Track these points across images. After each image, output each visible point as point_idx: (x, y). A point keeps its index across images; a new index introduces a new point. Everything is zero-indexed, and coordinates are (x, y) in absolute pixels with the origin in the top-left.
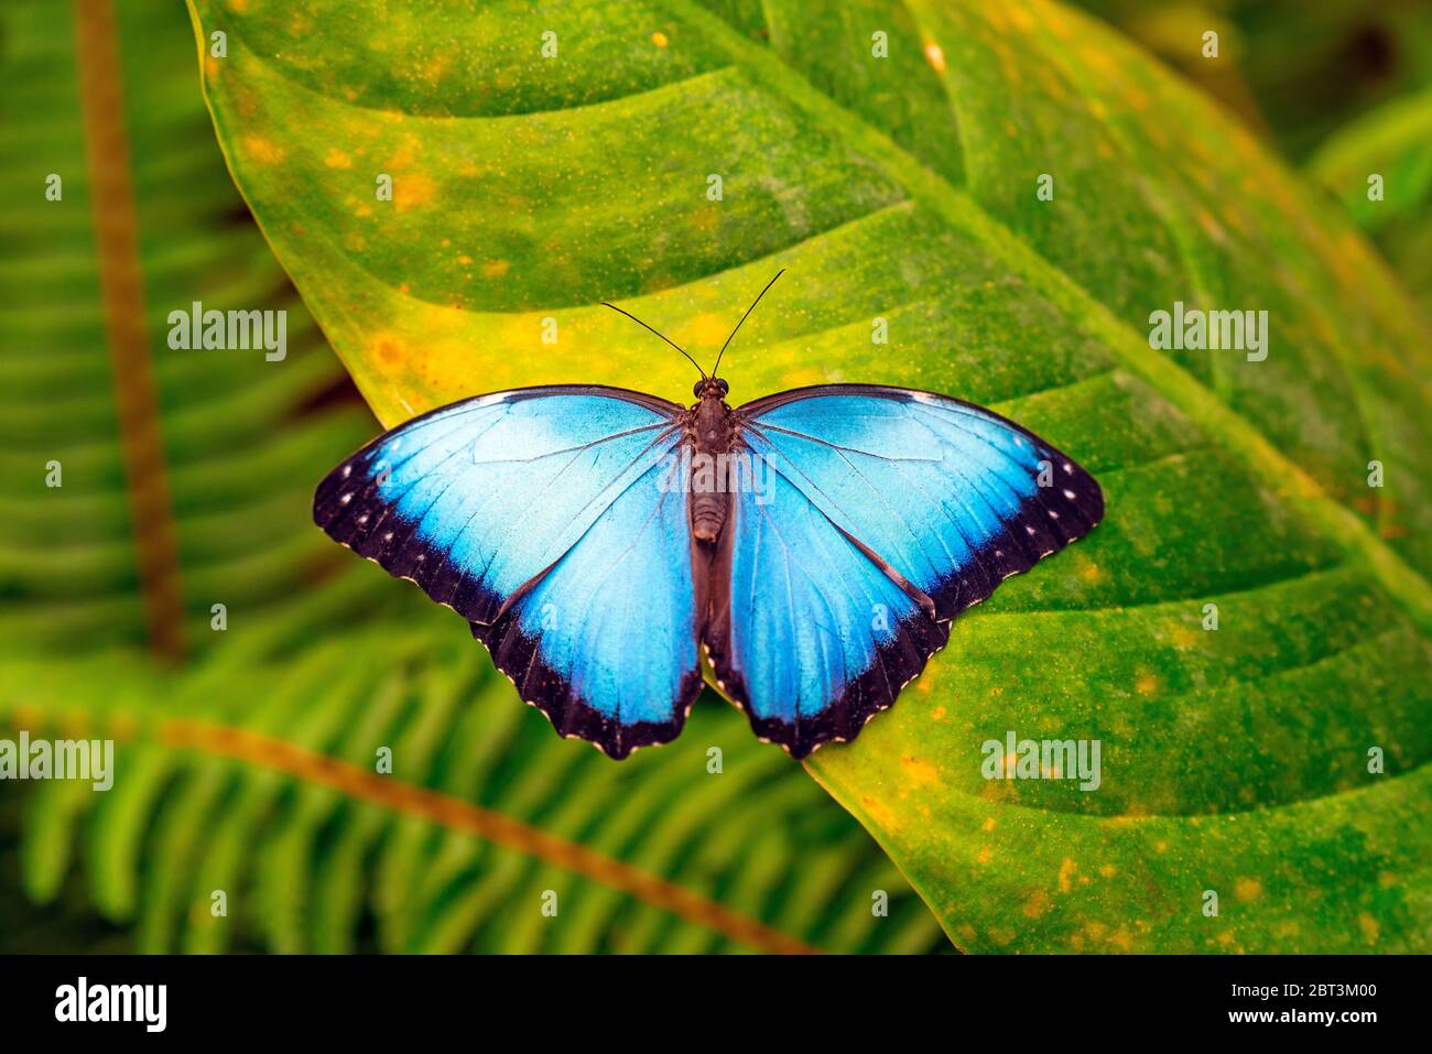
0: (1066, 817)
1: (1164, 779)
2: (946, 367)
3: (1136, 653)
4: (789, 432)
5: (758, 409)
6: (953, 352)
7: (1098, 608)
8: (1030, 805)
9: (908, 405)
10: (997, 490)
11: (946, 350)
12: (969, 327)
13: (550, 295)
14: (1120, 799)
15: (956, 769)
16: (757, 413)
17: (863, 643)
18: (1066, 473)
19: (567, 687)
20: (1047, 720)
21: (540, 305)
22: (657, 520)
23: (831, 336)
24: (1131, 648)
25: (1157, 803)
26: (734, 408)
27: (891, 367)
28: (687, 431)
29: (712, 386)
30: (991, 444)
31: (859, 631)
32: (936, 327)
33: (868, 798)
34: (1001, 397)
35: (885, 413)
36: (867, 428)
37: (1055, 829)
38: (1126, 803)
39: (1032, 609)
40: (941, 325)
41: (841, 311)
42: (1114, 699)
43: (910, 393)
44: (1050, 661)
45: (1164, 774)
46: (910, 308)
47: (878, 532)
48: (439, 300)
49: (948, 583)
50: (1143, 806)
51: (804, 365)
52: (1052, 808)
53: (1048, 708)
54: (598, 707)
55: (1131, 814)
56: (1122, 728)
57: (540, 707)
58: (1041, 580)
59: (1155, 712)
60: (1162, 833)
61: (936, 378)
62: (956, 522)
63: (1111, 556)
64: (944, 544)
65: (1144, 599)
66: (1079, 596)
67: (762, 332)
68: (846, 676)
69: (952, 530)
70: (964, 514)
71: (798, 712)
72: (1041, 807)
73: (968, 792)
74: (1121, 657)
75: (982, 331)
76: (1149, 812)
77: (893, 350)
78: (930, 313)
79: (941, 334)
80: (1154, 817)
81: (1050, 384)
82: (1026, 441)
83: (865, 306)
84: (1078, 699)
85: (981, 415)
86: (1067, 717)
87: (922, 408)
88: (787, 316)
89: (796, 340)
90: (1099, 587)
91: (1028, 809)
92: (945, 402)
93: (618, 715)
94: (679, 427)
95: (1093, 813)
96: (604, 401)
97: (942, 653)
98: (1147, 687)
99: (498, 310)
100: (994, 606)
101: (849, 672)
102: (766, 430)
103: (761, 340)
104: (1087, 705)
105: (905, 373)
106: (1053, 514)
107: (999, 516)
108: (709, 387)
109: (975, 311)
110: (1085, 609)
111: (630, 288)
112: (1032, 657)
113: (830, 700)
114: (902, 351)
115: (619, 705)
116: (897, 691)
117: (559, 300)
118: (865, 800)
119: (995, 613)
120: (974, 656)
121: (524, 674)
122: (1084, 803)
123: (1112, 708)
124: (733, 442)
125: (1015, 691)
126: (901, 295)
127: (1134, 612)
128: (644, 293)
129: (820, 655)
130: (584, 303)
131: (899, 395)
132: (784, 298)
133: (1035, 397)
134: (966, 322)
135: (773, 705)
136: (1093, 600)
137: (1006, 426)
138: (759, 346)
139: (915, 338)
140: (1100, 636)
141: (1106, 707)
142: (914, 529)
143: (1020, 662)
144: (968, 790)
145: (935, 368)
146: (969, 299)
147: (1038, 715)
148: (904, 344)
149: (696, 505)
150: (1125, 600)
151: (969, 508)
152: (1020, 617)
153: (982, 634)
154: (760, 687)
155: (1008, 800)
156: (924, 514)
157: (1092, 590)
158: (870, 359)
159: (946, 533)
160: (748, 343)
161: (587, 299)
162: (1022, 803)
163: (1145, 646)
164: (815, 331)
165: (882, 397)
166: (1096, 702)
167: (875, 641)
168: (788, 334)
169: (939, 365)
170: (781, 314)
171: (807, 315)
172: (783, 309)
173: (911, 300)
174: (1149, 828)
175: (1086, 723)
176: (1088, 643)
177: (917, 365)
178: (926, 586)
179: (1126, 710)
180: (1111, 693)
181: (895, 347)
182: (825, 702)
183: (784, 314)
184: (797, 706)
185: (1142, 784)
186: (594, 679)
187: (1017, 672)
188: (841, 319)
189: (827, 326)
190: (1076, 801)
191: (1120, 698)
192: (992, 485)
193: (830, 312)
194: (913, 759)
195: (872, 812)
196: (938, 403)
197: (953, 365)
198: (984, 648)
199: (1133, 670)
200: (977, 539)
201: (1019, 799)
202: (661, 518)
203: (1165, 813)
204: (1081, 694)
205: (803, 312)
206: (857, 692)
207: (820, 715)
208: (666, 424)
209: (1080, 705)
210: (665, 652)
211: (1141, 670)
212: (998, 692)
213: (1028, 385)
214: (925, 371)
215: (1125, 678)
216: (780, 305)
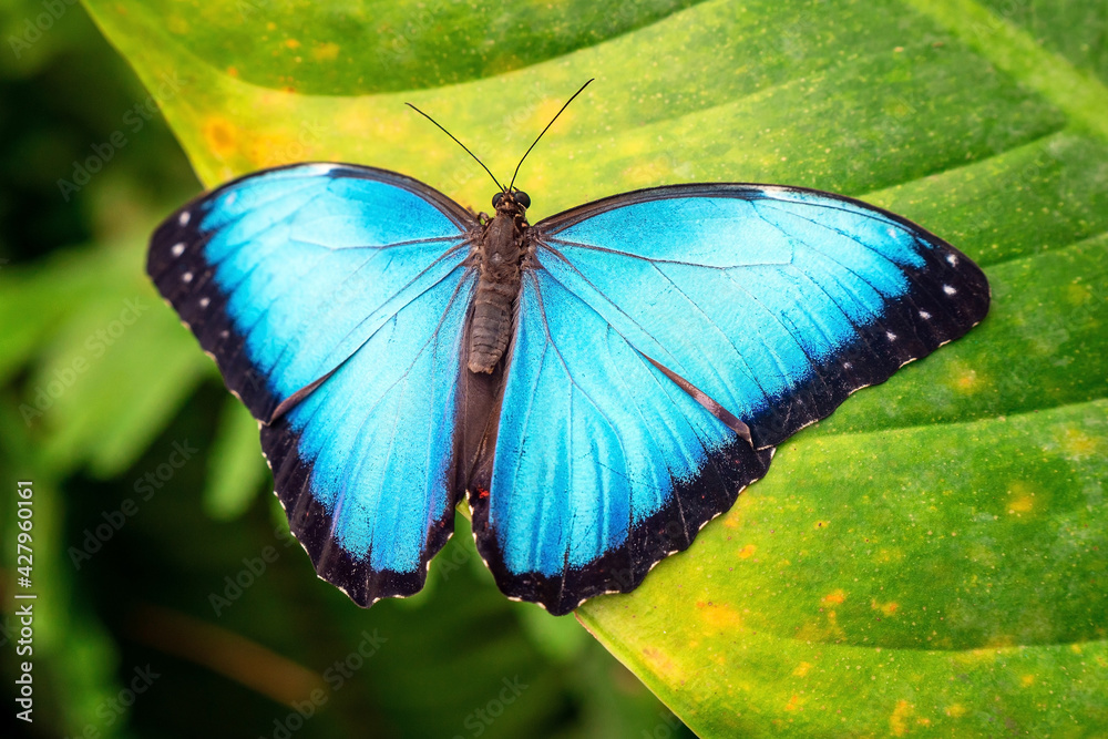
0: (905, 654)
1: (1035, 606)
2: (818, 153)
3: (1011, 469)
4: (594, 248)
5: (560, 223)
6: (832, 134)
7: (972, 419)
8: (860, 644)
9: (756, 202)
10: (855, 292)
11: (823, 133)
12: (856, 104)
13: (383, 78)
14: (979, 632)
15: (764, 610)
16: (558, 229)
17: (656, 481)
18: (949, 264)
19: (329, 519)
20: (884, 551)
21: (375, 87)
22: (432, 348)
23: (689, 121)
24: (1007, 464)
25: (1027, 631)
26: (532, 224)
27: (750, 157)
28: (476, 249)
29: (509, 200)
30: (856, 239)
31: (653, 467)
32: (815, 107)
33: (650, 649)
34: (885, 182)
35: (725, 214)
36: (699, 234)
37: (888, 669)
38: (985, 635)
39: (882, 427)
40: (822, 105)
41: (703, 93)
42: (975, 524)
43: (760, 188)
44: (895, 485)
45: (1035, 602)
46: (785, 87)
47: (693, 354)
48: (269, 84)
49: (778, 404)
50: (1007, 637)
51: (650, 157)
52: (887, 646)
53: (887, 540)
54: (349, 548)
55: (993, 645)
56: (983, 555)
57: (300, 539)
58: (899, 393)
59: (1026, 533)
60: (1031, 664)
61: (804, 167)
62: (797, 333)
63: (997, 358)
64: (778, 360)
65: (1035, 403)
66: (949, 408)
67: (611, 118)
68: (631, 518)
69: (790, 344)
70: (808, 324)
71: (566, 562)
72: (874, 645)
73: (779, 635)
74: (990, 475)
75: (875, 108)
76: (1016, 642)
77: (758, 136)
78: (811, 90)
79: (820, 115)
80: (1022, 648)
81: (957, 161)
82: (902, 232)
83: (732, 87)
84: (927, 526)
85: (849, 206)
86: (911, 548)
87: (773, 203)
88: (641, 101)
89: (649, 127)
90: (975, 396)
91: (857, 649)
92: (804, 195)
93: (369, 557)
94: (468, 243)
95: (940, 648)
96: (411, 197)
97: (758, 485)
98: (1021, 506)
99: (332, 94)
100: (834, 426)
101: (635, 514)
102: (568, 248)
103: (608, 128)
104: (939, 533)
105: (766, 163)
106: (925, 315)
107: (853, 323)
108: (506, 200)
109: (871, 84)
110: (955, 421)
111: (472, 70)
112: (871, 482)
113: (605, 547)
114: (768, 136)
115: (371, 547)
116: (694, 533)
117: (395, 83)
118: (646, 651)
119: (833, 434)
120: (796, 487)
121: (296, 498)
122: (929, 639)
123: (972, 532)
124: (523, 263)
125: (845, 523)
126: (777, 73)
127: (1021, 419)
128: (489, 75)
129: (600, 500)
130: (423, 86)
131: (745, 192)
132: (639, 80)
133: (933, 179)
134: (858, 98)
135: (532, 559)
136: (967, 410)
137: (879, 216)
138: (606, 134)
139: (786, 122)
140: (967, 451)
141: (964, 533)
142: (739, 346)
143: (855, 489)
144: (779, 633)
145: (805, 155)
146: (864, 70)
147: (874, 547)
148: (771, 128)
149: (472, 336)
150: (1010, 407)
151: (815, 316)
152: (866, 437)
153: (812, 461)
154: (520, 539)
155: (831, 640)
156: (756, 328)
157: (967, 400)
158: (728, 148)
159: (782, 347)
160: (595, 131)
161: (426, 81)
162: (848, 642)
163: (1026, 460)
164: (672, 117)
165: (722, 196)
166: (951, 528)
167: (672, 478)
168: (638, 120)
169: (809, 152)
170: (634, 98)
171: (662, 100)
172: (638, 94)
173: (790, 77)
174: (1013, 661)
175: (936, 553)
176: (948, 462)
177: (781, 154)
178: (749, 409)
179: (990, 535)
180: (972, 517)
181: (761, 132)
182: (598, 552)
183: (638, 99)
184: (566, 557)
185: (1006, 613)
186: (349, 518)
187: (851, 501)
188: (703, 103)
189: (687, 110)
190: (919, 636)
191: (983, 521)
192: (850, 287)
193: (691, 94)
194: (710, 603)
195: (653, 664)
196: (796, 197)
197: (828, 151)
198: (814, 476)
199: (1003, 487)
200: (821, 351)
201: (844, 639)
202: (436, 345)
203: (1037, 641)
204: (931, 521)
205: (659, 95)
206: (643, 537)
207: (589, 566)
208: (458, 238)
209: (930, 533)
210: (419, 496)
211: (1016, 488)
212: (825, 525)
213: (925, 165)
214: (792, 159)
215: (993, 496)
216: (634, 89)
